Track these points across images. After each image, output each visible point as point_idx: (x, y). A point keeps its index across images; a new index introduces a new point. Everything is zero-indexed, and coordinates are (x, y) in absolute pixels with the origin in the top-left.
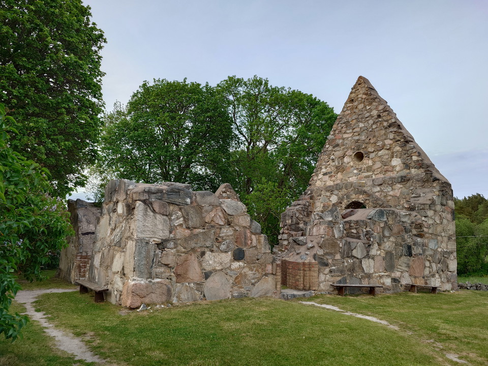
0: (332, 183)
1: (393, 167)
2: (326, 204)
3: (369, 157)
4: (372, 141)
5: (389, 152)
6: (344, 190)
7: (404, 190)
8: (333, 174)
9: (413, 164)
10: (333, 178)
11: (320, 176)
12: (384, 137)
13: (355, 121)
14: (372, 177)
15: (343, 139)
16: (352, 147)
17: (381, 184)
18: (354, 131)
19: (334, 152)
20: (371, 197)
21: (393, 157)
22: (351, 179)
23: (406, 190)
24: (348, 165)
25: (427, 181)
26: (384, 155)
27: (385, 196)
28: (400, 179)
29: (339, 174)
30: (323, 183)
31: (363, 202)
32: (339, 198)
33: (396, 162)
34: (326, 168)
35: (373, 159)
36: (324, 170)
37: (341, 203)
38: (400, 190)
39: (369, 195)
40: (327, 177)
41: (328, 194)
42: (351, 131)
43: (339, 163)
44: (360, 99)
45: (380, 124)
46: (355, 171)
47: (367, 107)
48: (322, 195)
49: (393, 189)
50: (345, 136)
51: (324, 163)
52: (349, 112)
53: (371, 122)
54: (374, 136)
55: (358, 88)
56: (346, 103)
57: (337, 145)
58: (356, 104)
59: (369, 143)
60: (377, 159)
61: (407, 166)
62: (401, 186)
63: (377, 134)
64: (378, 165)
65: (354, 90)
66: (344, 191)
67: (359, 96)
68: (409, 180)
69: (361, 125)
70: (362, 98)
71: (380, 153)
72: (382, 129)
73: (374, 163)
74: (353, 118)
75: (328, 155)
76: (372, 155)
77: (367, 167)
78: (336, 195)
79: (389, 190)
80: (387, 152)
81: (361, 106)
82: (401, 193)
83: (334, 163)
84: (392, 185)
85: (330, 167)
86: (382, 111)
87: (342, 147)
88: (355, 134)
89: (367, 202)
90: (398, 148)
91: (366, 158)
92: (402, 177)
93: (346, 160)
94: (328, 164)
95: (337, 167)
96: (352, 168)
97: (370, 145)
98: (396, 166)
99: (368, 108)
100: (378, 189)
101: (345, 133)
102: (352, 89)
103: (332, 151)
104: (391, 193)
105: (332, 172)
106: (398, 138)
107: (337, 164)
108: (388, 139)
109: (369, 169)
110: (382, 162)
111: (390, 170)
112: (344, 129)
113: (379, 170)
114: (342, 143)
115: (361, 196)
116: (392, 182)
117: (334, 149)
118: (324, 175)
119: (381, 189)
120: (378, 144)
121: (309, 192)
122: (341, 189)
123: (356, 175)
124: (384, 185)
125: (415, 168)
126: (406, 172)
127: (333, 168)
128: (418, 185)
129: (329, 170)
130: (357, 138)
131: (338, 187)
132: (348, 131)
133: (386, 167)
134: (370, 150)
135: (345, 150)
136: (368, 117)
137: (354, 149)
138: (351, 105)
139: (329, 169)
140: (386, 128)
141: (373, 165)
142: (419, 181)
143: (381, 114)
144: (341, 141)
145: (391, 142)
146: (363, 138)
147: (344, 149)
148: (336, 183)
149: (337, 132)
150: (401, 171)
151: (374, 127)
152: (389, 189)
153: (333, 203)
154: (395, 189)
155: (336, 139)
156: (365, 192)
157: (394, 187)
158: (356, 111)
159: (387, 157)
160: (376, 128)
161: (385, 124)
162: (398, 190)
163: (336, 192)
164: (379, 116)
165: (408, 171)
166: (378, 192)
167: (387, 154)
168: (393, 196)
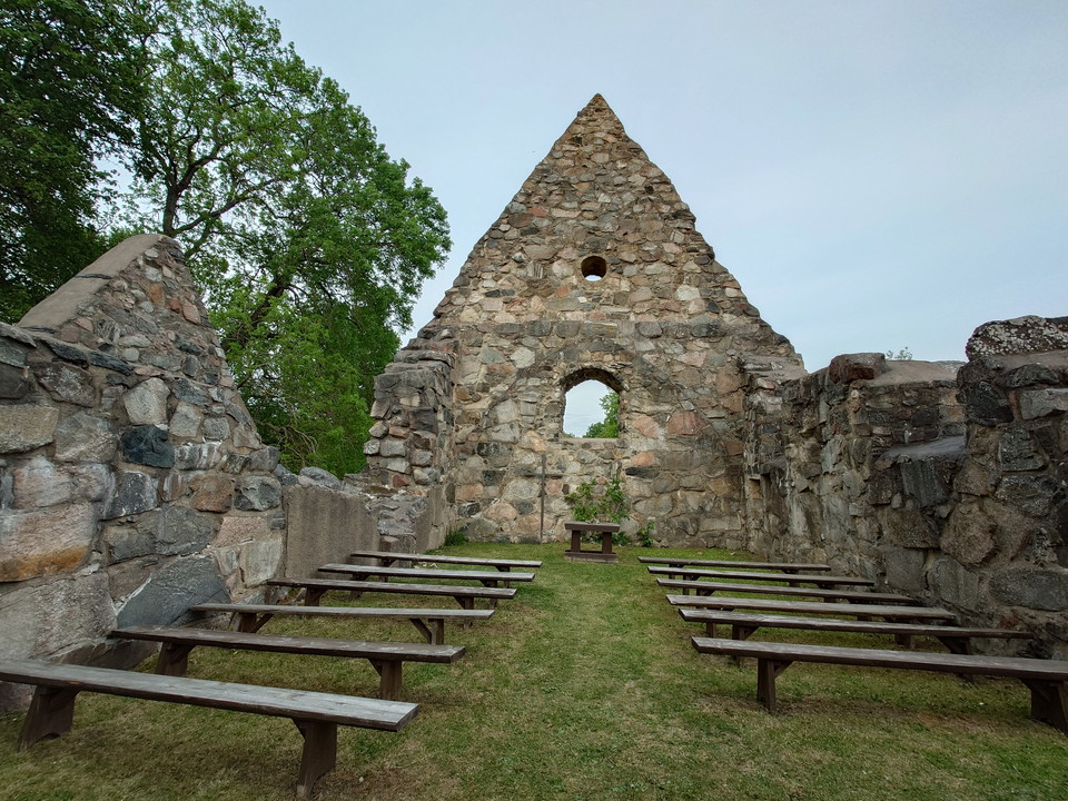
0: (512, 319)
1: (682, 303)
2: (497, 367)
3: (621, 273)
4: (631, 238)
5: (673, 270)
6: (554, 338)
7: (713, 355)
8: (516, 296)
9: (728, 304)
10: (517, 308)
11: (476, 297)
12: (661, 236)
13: (586, 186)
14: (628, 317)
15: (554, 220)
16: (579, 243)
17: (658, 336)
18: (584, 207)
19: (523, 245)
20: (638, 361)
21: (681, 283)
22: (568, 314)
23: (717, 355)
24: (563, 282)
25: (765, 341)
26: (660, 275)
27: (669, 364)
28: (705, 330)
29: (535, 299)
30: (484, 316)
31: (613, 370)
32: (539, 358)
33: (688, 294)
34: (496, 279)
35: (633, 279)
36: (489, 283)
37: (549, 369)
38: (705, 353)
39: (631, 357)
40: (497, 303)
41: (506, 343)
42: (575, 205)
43: (536, 273)
44: (599, 142)
45: (652, 206)
46: (583, 300)
47: (618, 162)
48: (485, 346)
49: (686, 350)
50: (557, 213)
51: (492, 267)
52: (570, 162)
53: (628, 197)
54: (637, 230)
55: (595, 117)
56: (560, 142)
57: (536, 231)
58: (589, 149)
59: (626, 242)
60: (642, 281)
61: (713, 306)
62: (707, 345)
63: (643, 225)
64: (644, 293)
65: (584, 119)
66: (554, 341)
67: (597, 135)
68: (724, 335)
69: (603, 198)
70: (606, 142)
71: (651, 268)
72: (656, 219)
73: (635, 287)
74: (583, 178)
75: (503, 250)
76: (628, 270)
77: (615, 295)
78: (529, 348)
79: (676, 351)
80: (666, 268)
81: (601, 158)
82: (706, 360)
83: (522, 272)
84: (684, 341)
85: (509, 280)
86: (657, 180)
87: (548, 239)
88: (585, 214)
89: (627, 371)
90: (692, 266)
91: (613, 274)
92: (709, 327)
93: (557, 268)
94: (504, 269)
95: (530, 282)
96: (575, 291)
97: (625, 247)
98: (689, 302)
99: (620, 165)
100: (650, 345)
101: (557, 206)
102: (580, 114)
103: (517, 240)
104: (683, 358)
105: (513, 293)
106: (693, 245)
107: (531, 274)
108: (670, 242)
109: (619, 299)
110: (655, 289)
111: (673, 308)
112: (554, 198)
113: (646, 304)
114: (547, 227)
115: (609, 358)
116: (686, 336)
117: (525, 239)
118: (489, 294)
119: (657, 346)
120: (647, 249)
121: (445, 332)
122: (548, 334)
123: (583, 308)
124: (663, 338)
125: (731, 313)
126: (711, 318)
127: (518, 283)
128: (744, 348)
129: (504, 284)
130: (592, 224)
131: (537, 330)
132: (567, 205)
133: (662, 301)
134: (625, 256)
135: (557, 246)
136: (621, 185)
137: (582, 247)
138: (573, 148)
139: (506, 283)
140: (667, 218)
141: (632, 291)
142: (747, 340)
143: (654, 187)
144: (546, 222)
145: (677, 249)
146: (608, 227)
147: (553, 243)
148: (523, 319)
149: (534, 199)
150: (699, 313)
151: (637, 208)
152: (678, 348)
153: (520, 366)
154: (693, 351)
155: (532, 215)
156: (619, 349)
157: (689, 346)
158: (590, 165)
159: (667, 279)
160: (642, 212)
161: (665, 209)
162: (699, 353)
163: (531, 341)
164: (649, 190)
165: (716, 317)
166: (651, 352)
167: (668, 274)
168: (687, 366)
